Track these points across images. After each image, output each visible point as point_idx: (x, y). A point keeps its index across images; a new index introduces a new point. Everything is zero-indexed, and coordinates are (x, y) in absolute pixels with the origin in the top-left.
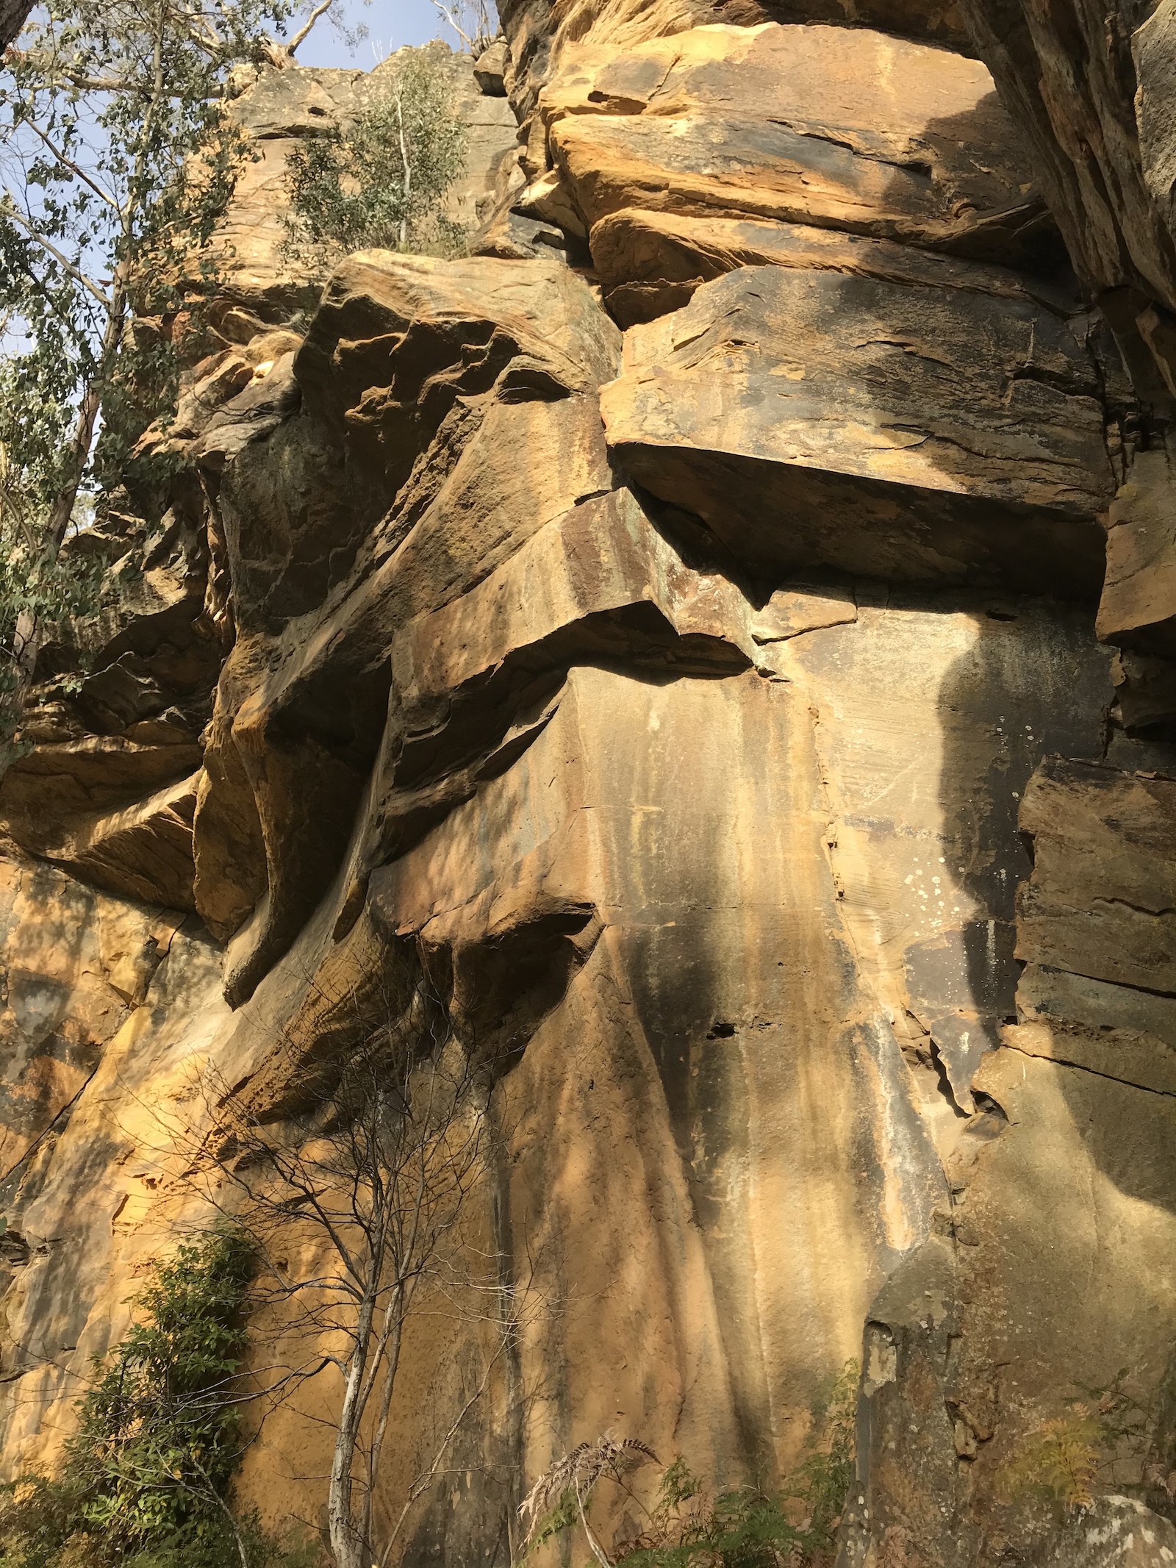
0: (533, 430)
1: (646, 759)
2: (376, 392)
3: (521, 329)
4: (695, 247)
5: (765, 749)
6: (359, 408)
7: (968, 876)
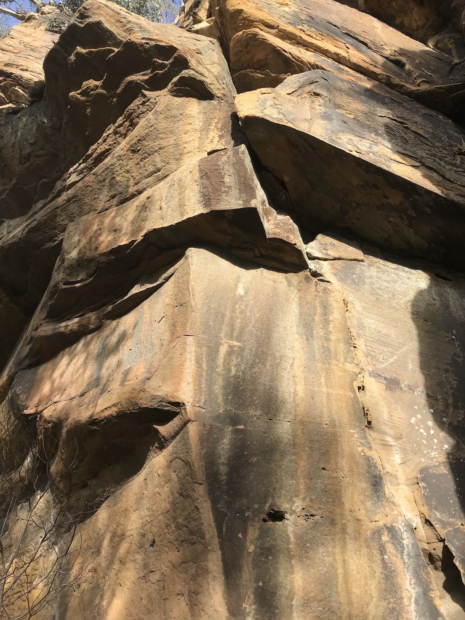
0: (188, 112)
1: (233, 311)
2: (92, 83)
3: (193, 57)
4: (290, 56)
5: (313, 319)
6: (79, 91)
7: (450, 424)
